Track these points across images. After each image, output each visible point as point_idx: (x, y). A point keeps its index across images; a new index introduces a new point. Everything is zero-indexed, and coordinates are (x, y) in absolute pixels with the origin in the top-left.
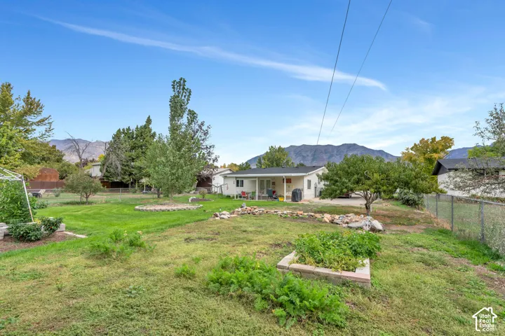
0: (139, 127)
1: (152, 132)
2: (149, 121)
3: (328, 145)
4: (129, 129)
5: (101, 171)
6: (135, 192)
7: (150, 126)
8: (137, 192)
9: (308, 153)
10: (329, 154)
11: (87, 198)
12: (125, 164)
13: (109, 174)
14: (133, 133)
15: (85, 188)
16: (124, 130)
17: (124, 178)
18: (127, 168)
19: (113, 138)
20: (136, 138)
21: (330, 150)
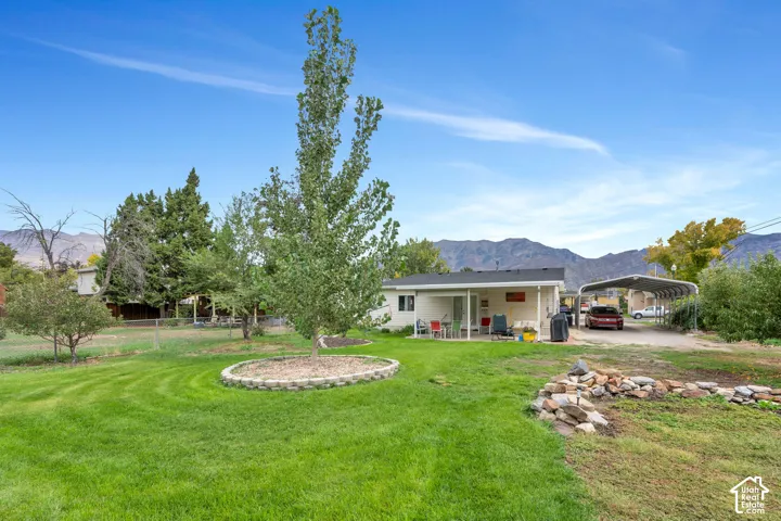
0: (173, 191)
1: (202, 203)
2: (193, 179)
3: (484, 241)
4: (151, 196)
5: (98, 282)
6: (175, 324)
7: (197, 190)
8: (181, 324)
9: (452, 255)
10: (483, 256)
11: (72, 346)
12: (151, 267)
13: (117, 289)
14: (160, 204)
15: (64, 320)
16: (140, 196)
17: (149, 297)
18: (155, 275)
19: (119, 213)
20: (169, 214)
21: (485, 248)
